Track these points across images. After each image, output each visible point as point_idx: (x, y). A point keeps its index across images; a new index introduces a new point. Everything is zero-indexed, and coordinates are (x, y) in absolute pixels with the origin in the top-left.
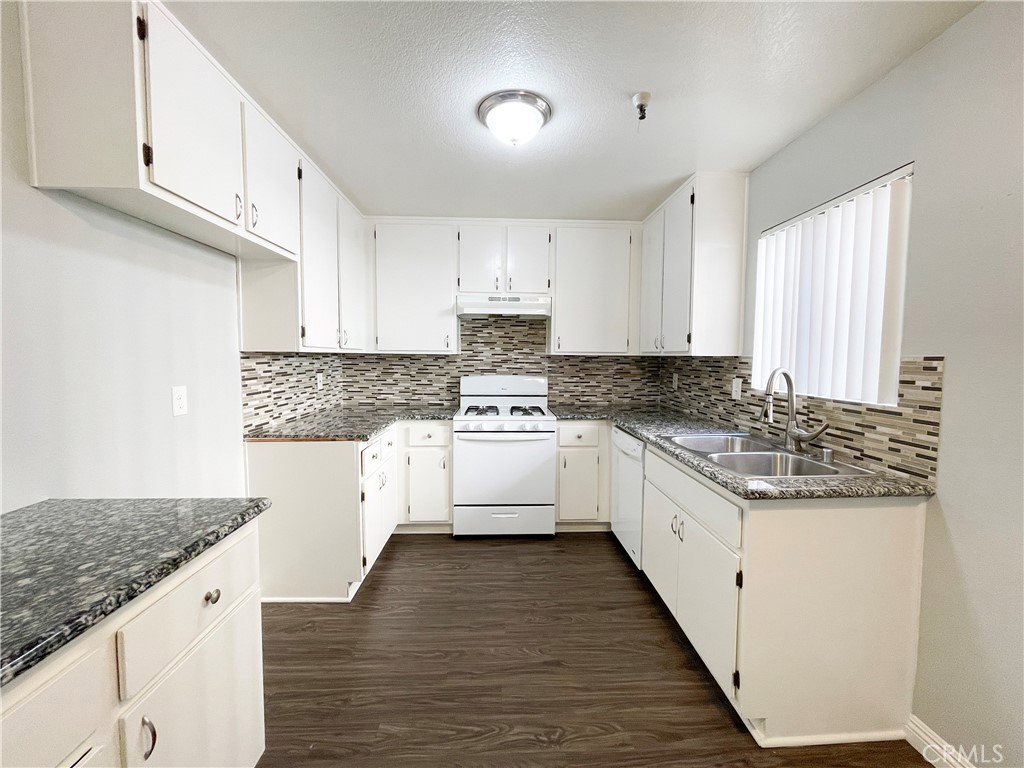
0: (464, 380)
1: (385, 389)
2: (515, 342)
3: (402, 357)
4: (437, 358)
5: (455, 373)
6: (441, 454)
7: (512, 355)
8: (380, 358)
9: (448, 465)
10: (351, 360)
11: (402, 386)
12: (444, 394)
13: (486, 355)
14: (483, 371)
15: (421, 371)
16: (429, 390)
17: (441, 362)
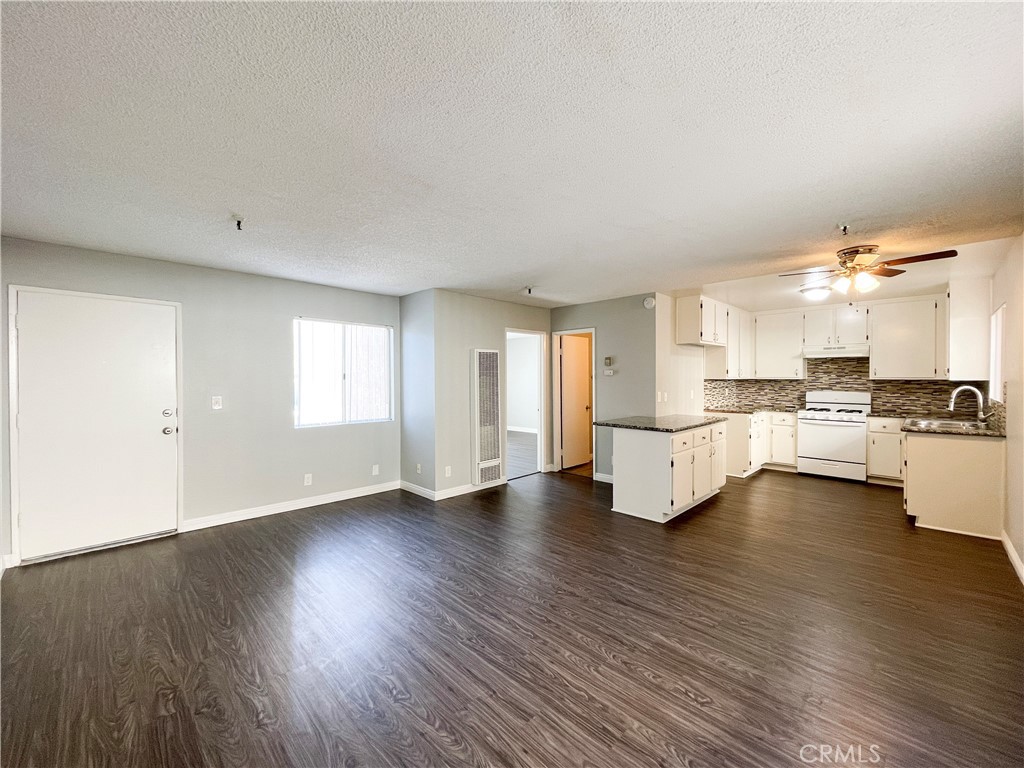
0: (807, 393)
1: (760, 398)
2: (846, 371)
3: (770, 381)
4: (791, 381)
5: (804, 390)
6: (791, 429)
7: (844, 379)
8: (757, 381)
9: (795, 435)
10: (740, 382)
11: (769, 396)
12: (796, 401)
13: (825, 379)
14: (822, 389)
15: (781, 388)
16: (786, 398)
17: (794, 384)
